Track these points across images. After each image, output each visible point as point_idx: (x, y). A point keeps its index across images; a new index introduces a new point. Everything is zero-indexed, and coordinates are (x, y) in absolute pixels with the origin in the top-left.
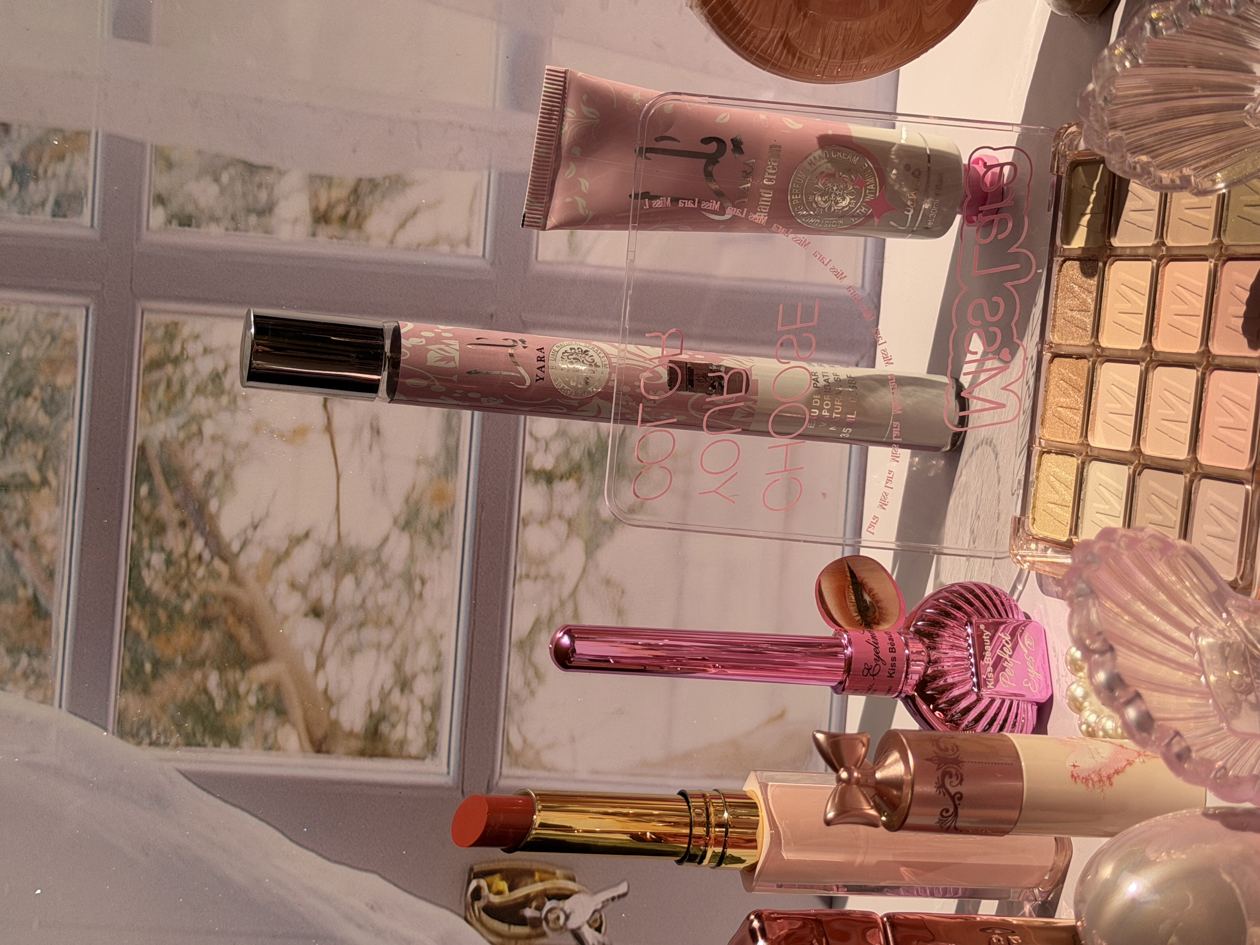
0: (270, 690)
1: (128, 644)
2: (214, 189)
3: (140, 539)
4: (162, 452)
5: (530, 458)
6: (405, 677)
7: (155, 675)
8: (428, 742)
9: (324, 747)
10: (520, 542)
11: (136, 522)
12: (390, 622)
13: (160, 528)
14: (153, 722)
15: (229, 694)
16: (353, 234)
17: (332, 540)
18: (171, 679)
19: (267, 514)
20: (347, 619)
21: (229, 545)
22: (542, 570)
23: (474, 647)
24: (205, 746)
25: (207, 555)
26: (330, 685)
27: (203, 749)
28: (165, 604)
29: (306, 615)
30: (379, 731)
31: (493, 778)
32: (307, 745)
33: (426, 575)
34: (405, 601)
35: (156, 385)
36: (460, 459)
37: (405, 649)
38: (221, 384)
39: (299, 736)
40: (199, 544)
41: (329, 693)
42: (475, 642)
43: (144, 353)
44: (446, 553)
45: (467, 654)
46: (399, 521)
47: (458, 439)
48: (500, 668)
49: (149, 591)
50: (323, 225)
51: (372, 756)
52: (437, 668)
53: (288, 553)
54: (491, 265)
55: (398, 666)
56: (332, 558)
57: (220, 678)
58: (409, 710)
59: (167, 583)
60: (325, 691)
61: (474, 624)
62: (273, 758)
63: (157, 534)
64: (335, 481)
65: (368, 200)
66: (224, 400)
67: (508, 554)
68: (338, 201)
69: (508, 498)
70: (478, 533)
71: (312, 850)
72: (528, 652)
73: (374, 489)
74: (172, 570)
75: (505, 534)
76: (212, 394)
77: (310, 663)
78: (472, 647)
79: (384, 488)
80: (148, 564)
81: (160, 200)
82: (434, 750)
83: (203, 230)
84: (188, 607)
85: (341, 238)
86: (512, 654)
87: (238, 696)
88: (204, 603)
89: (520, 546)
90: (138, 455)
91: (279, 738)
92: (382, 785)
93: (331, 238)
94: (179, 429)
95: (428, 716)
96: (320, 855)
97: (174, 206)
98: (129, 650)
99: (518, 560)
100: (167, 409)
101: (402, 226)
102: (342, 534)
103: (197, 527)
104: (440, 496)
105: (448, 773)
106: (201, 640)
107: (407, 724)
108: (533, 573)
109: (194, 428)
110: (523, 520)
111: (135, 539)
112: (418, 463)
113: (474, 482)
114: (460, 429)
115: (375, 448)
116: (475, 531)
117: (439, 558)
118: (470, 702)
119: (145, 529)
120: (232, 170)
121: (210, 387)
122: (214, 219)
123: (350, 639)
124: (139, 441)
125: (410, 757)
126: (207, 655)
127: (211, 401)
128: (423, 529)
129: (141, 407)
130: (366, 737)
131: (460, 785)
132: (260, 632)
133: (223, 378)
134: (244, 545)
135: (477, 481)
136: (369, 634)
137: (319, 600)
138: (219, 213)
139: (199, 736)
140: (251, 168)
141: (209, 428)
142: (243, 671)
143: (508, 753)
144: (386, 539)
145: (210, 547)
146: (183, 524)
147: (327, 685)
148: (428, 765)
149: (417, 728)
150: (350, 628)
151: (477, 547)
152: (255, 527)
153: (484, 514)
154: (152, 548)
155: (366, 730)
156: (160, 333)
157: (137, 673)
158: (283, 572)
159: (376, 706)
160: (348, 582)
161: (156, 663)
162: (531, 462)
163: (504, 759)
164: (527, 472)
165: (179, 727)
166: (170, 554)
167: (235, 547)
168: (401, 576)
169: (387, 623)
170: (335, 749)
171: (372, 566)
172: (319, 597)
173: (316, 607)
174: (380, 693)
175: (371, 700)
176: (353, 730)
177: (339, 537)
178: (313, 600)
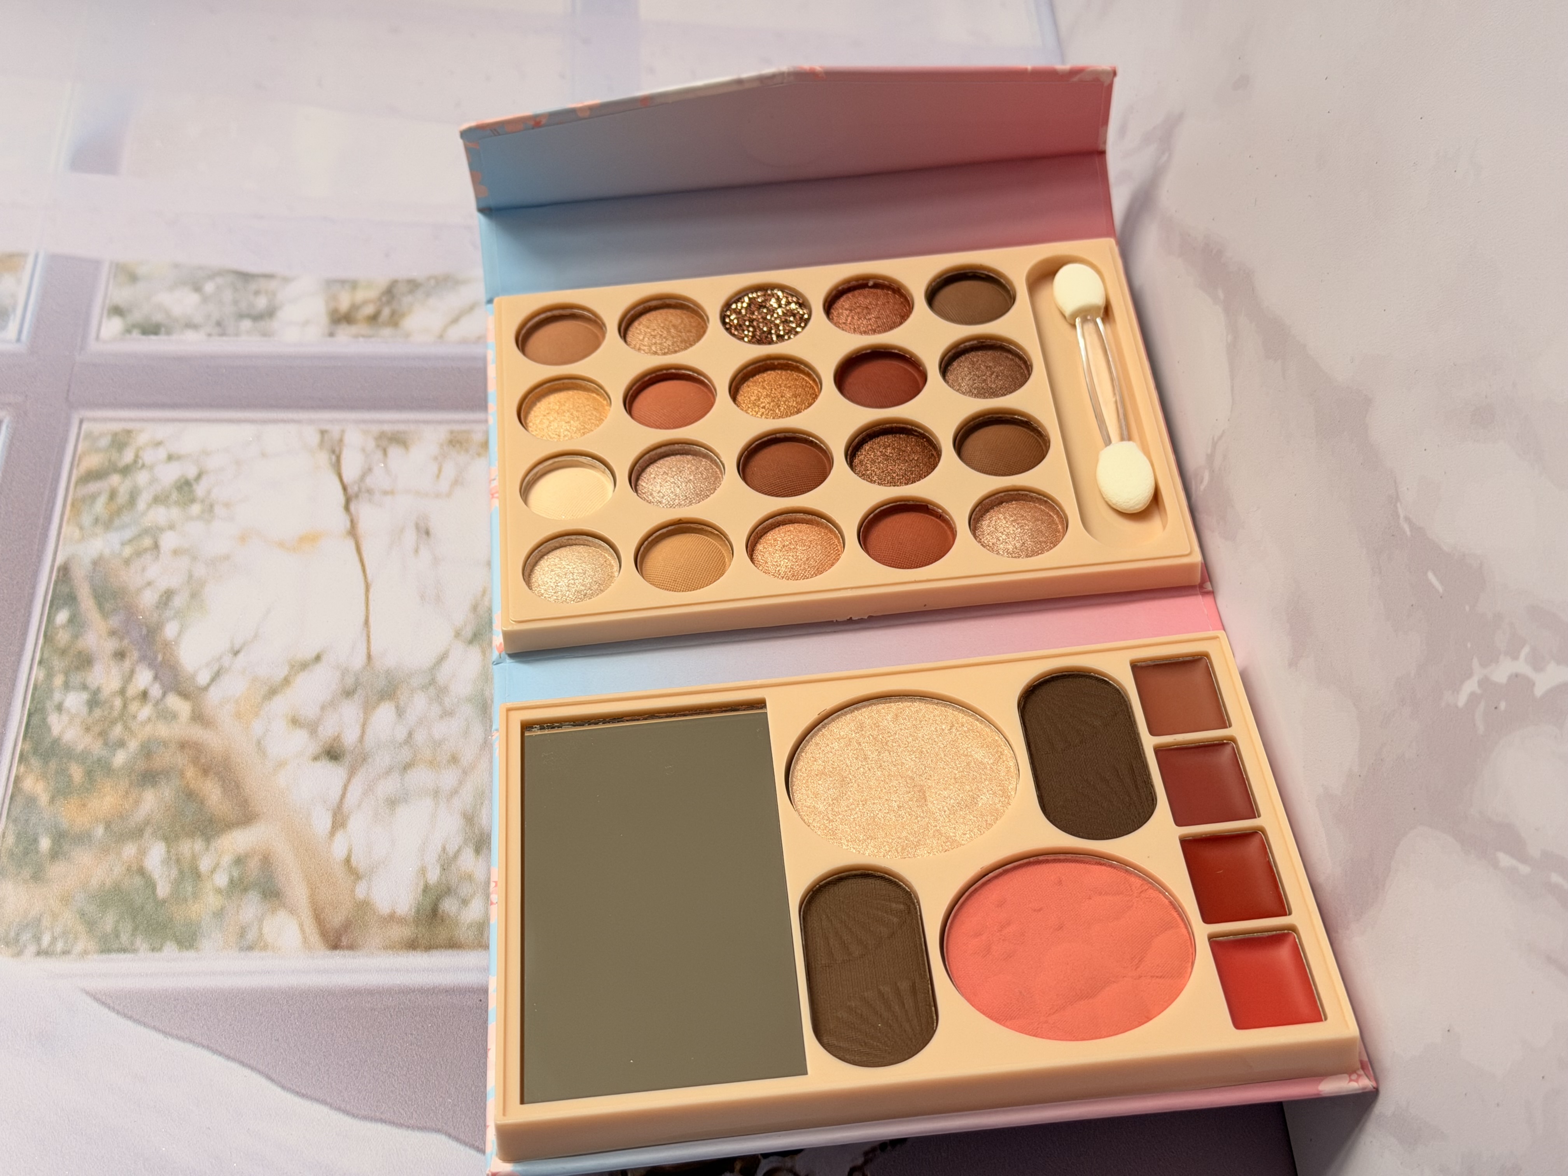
0: (254, 864)
1: (14, 813)
2: (194, 298)
3: (50, 676)
4: (94, 569)
6: (480, 833)
7: (55, 854)
9: (344, 941)
11: (46, 656)
12: (454, 759)
13: (85, 661)
14: (46, 922)
15: (181, 872)
16: (387, 332)
17: (359, 661)
18: (84, 857)
19: (256, 636)
20: (382, 760)
21: (193, 677)
24: (135, 951)
25: (156, 691)
26: (354, 853)
27: (128, 956)
28: (82, 758)
29: (316, 758)
30: (441, 911)
32: (315, 938)
34: (477, 731)
35: (93, 497)
38: (192, 491)
39: (301, 926)
40: (144, 678)
41: (354, 862)
43: (78, 465)
46: (463, 633)
49: (56, 742)
50: (344, 325)
51: (429, 948)
53: (286, 681)
55: (469, 819)
56: (357, 685)
57: (169, 852)
58: (487, 879)
59: (88, 729)
60: (348, 861)
62: (254, 961)
63: (78, 668)
64: (362, 591)
65: (407, 300)
66: (196, 509)
68: (365, 302)
71: (324, 1102)
73: (422, 597)
74: (98, 713)
76: (177, 503)
77: (322, 822)
79: (438, 596)
80: (59, 708)
81: (117, 311)
83: (174, 337)
84: (120, 758)
85: (370, 337)
87: (197, 875)
88: (147, 751)
90: (58, 576)
91: (265, 930)
92: (450, 991)
93: (356, 336)
94: (123, 544)
96: (339, 1109)
97: (137, 316)
98: (15, 821)
100: (108, 523)
101: (455, 320)
102: (374, 652)
103: (143, 658)
106: (137, 802)
107: (487, 896)
109: (147, 542)
111: (42, 676)
115: (424, 551)
119: (58, 664)
120: (219, 280)
121: (175, 496)
122: (190, 325)
123: (389, 786)
124: (59, 561)
126: (147, 822)
127: (175, 513)
129: (68, 522)
130: (417, 921)
132: (238, 786)
133: (195, 487)
134: (216, 676)
136: (420, 777)
137: (337, 738)
138: (198, 319)
139: (124, 938)
140: (245, 277)
141: (168, 541)
142: (208, 840)
144: (443, 658)
145: (161, 680)
146: (120, 655)
147: (350, 852)
150: (388, 772)
152: (236, 653)
154: (67, 686)
155: (418, 911)
156: (104, 442)
157: (26, 853)
158: (280, 705)
159: (433, 876)
160: (385, 713)
161: (60, 837)
165: (91, 925)
166: (96, 692)
167: (203, 679)
168: (469, 700)
169: (449, 761)
170: (364, 942)
171: (423, 691)
172: (336, 734)
173: (332, 747)
174: (440, 857)
175: (425, 867)
176: (395, 912)
177: (369, 657)
178: (327, 739)
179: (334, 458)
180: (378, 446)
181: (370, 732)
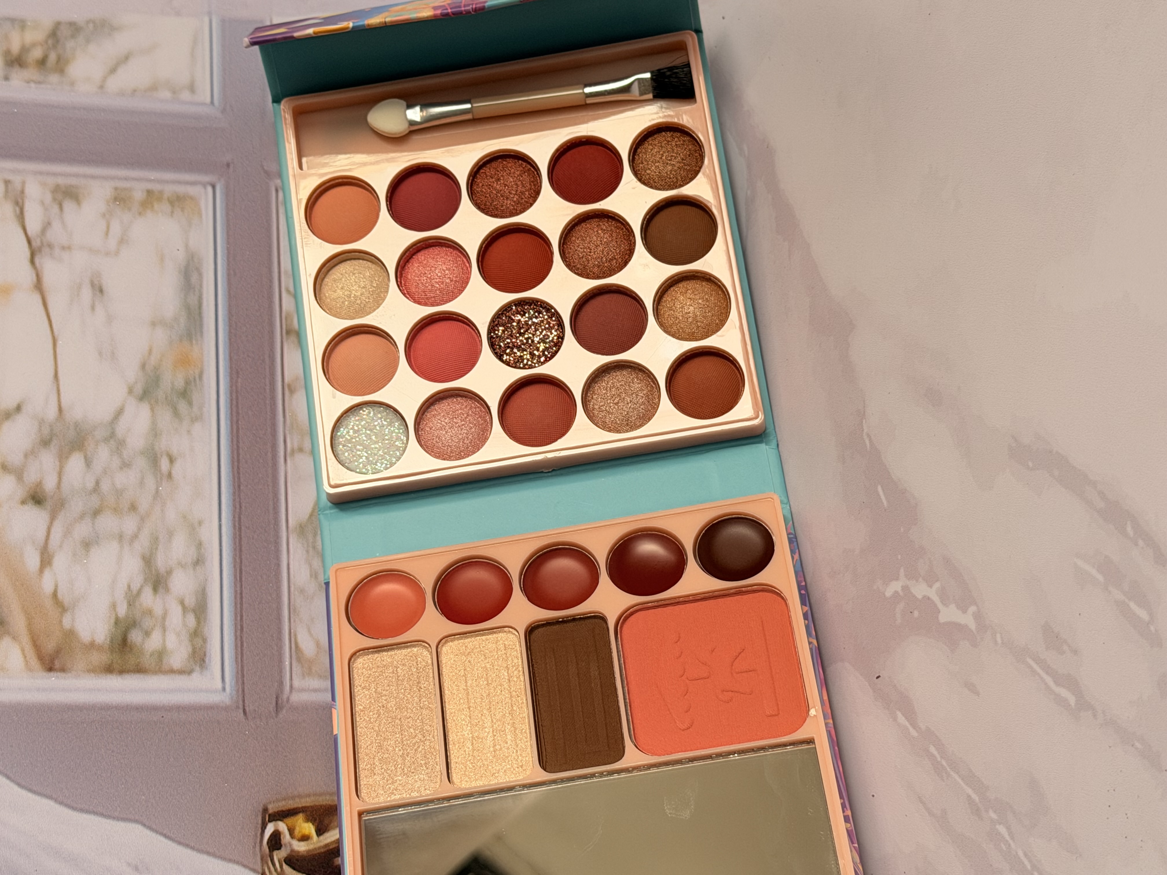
5: (289, 317)
6: (158, 575)
8: (194, 652)
9: (57, 664)
10: (287, 411)
12: (133, 508)
16: (54, 78)
17: (52, 413)
20: (76, 506)
23: (243, 534)
26: (59, 588)
29: (23, 502)
30: (129, 641)
31: (282, 692)
32: (34, 662)
33: (174, 451)
34: (150, 482)
36: (205, 320)
37: (155, 540)
39: (23, 650)
41: (60, 596)
42: (243, 528)
44: (197, 426)
46: (135, 390)
47: (200, 298)
48: (278, 558)
50: (16, 69)
51: (122, 672)
52: (198, 560)
54: (222, 112)
55: (148, 560)
56: (52, 434)
58: (165, 613)
60: (55, 594)
61: (241, 507)
64: (51, 346)
65: (70, 44)
67: (274, 426)
68: (34, 45)
69: (267, 361)
70: (234, 402)
72: (312, 539)
73: (100, 354)
75: (268, 402)
77: (33, 561)
78: (240, 535)
79: (113, 353)
82: (204, 661)
85: (40, 83)
86: (291, 540)
89: (287, 415)
92: (139, 708)
93: (28, 82)
95: (191, 621)
96: (61, 803)
99: (287, 432)
101: (113, 70)
102: (64, 406)
104: (184, 361)
105: (224, 689)
107: (164, 629)
108: (307, 445)
110: (289, 385)
112: (153, 324)
113: (224, 345)
114: (201, 286)
115: (99, 308)
116: (231, 400)
117: (189, 432)
118: (244, 600)
123: (83, 530)
125: (172, 671)
128: (166, 399)
130: (112, 649)
131: (241, 703)
135: (228, 343)
136: (107, 523)
137: (39, 484)
143: (299, 660)
144: (120, 412)
147: (56, 586)
148: (196, 680)
149: (178, 635)
150: (82, 516)
151: (235, 419)
153: (239, 380)
155: (112, 641)
159: (122, 610)
160: (75, 463)
163: (294, 669)
164: (288, 332)
168: (142, 453)
169: (129, 509)
170: (72, 666)
171: (106, 443)
172: (39, 480)
173: (36, 492)
174: (126, 594)
175: (116, 602)
176: (94, 641)
177: (60, 410)
178: (32, 485)
179: (18, 209)
180: (54, 199)
181: (65, 479)
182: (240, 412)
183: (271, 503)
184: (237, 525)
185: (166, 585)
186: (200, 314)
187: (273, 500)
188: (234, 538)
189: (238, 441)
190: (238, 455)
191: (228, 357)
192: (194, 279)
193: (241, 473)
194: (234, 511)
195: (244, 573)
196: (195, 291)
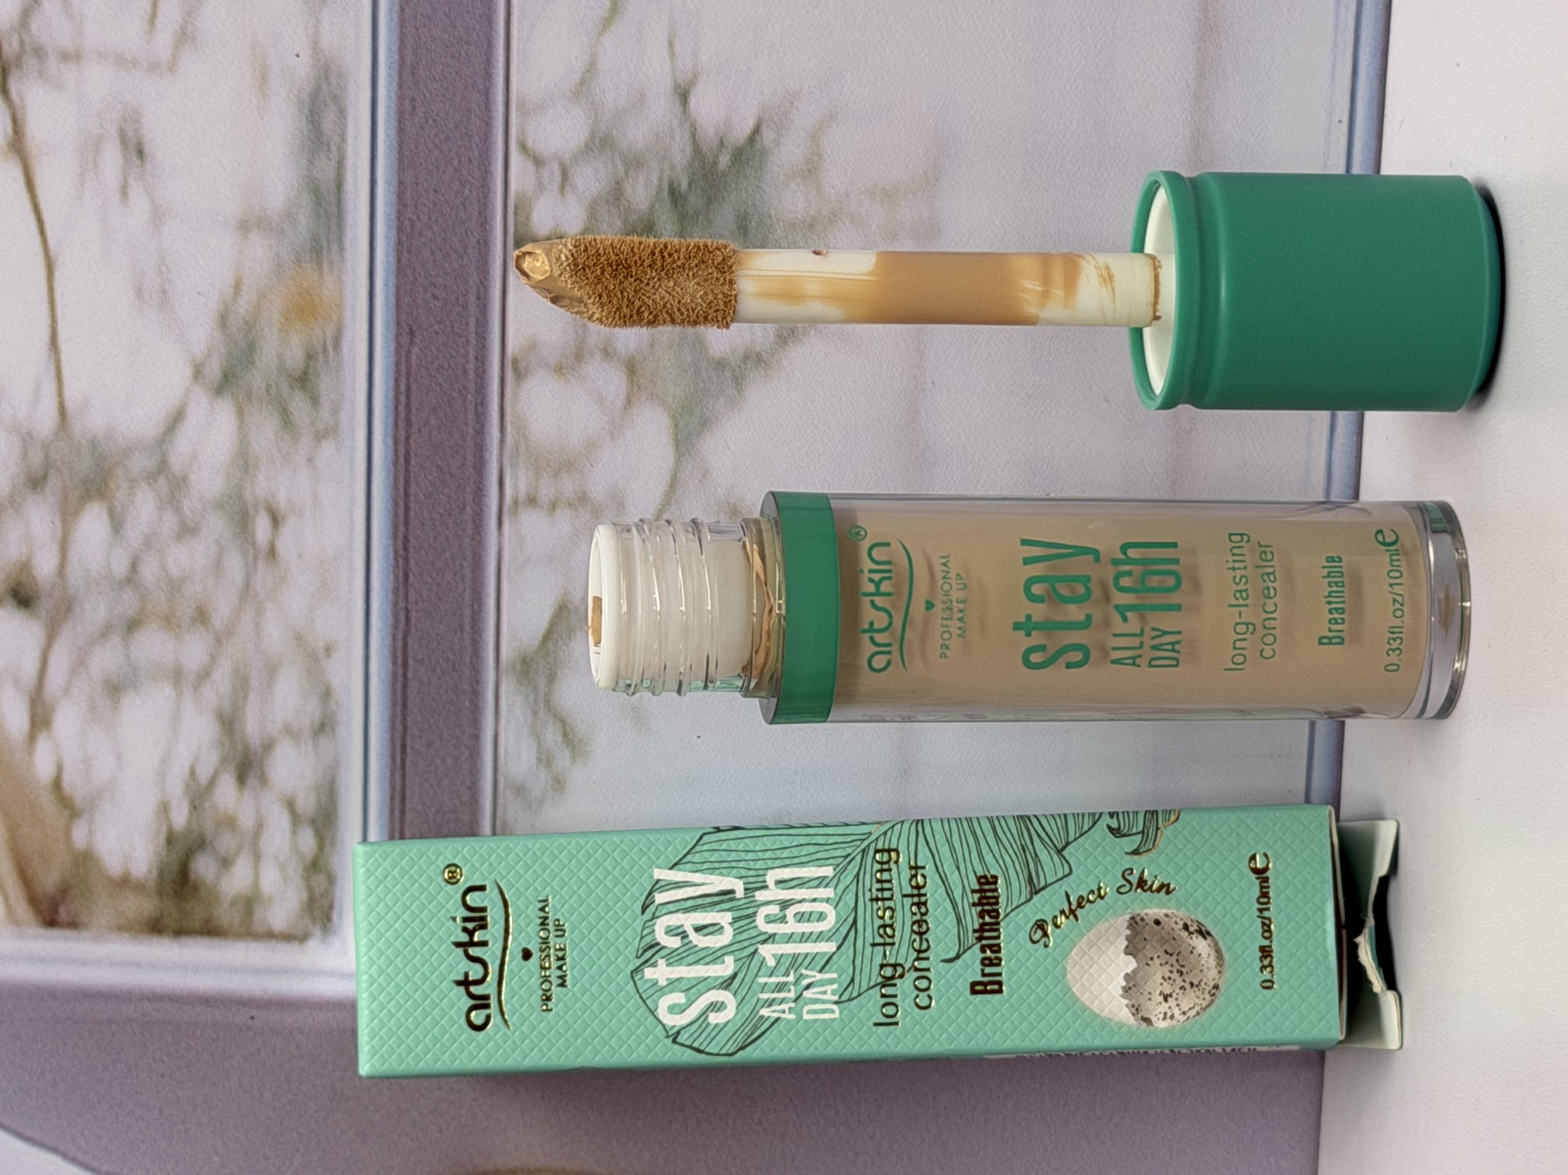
5: (523, 208)
6: (246, 751)
8: (311, 900)
9: (63, 914)
10: (508, 418)
12: (202, 616)
17: (46, 420)
20: (95, 611)
22: (568, 486)
23: (410, 674)
26: (65, 771)
30: (192, 876)
32: (22, 909)
33: (282, 502)
34: (234, 566)
36: (349, 216)
37: (242, 682)
41: (66, 786)
42: (411, 662)
44: (327, 449)
45: (394, 692)
46: (207, 371)
47: (340, 165)
51: (179, 932)
52: (323, 724)
55: (228, 722)
56: (48, 464)
58: (260, 827)
60: (57, 784)
61: (408, 618)
64: (42, 276)
67: (480, 449)
69: (473, 308)
70: (403, 399)
72: (542, 684)
73: (139, 293)
75: (469, 397)
77: (15, 717)
78: (405, 676)
79: (164, 292)
82: (329, 918)
86: (503, 688)
89: (509, 428)
92: (208, 1001)
95: (308, 841)
99: (506, 463)
102: (70, 405)
104: (304, 309)
107: (257, 857)
108: (546, 491)
110: (515, 362)
112: (244, 227)
113: (386, 271)
114: (343, 138)
115: (136, 192)
116: (397, 392)
117: (310, 461)
118: (408, 805)
123: (106, 659)
125: (270, 935)
128: (268, 391)
130: (160, 892)
135: (393, 268)
136: (153, 646)
137: (26, 566)
144: (177, 419)
147: (60, 769)
148: (314, 953)
149: (283, 867)
150: (105, 633)
151: (402, 433)
153: (415, 350)
155: (161, 874)
159: (180, 817)
160: (93, 526)
162: (528, 219)
168: (220, 505)
169: (194, 620)
170: (89, 916)
171: (149, 484)
172: (24, 559)
173: (19, 584)
174: (187, 785)
175: (168, 801)
176: (129, 873)
177: (63, 412)
178: (11, 568)
181: (72, 556)
182: (413, 419)
183: (468, 612)
184: (399, 654)
185: (262, 769)
186: (339, 202)
187: (472, 606)
188: (394, 681)
189: (407, 482)
190: (407, 509)
191: (392, 299)
192: (328, 122)
193: (411, 550)
194: (395, 627)
195: (409, 750)
196: (329, 150)
